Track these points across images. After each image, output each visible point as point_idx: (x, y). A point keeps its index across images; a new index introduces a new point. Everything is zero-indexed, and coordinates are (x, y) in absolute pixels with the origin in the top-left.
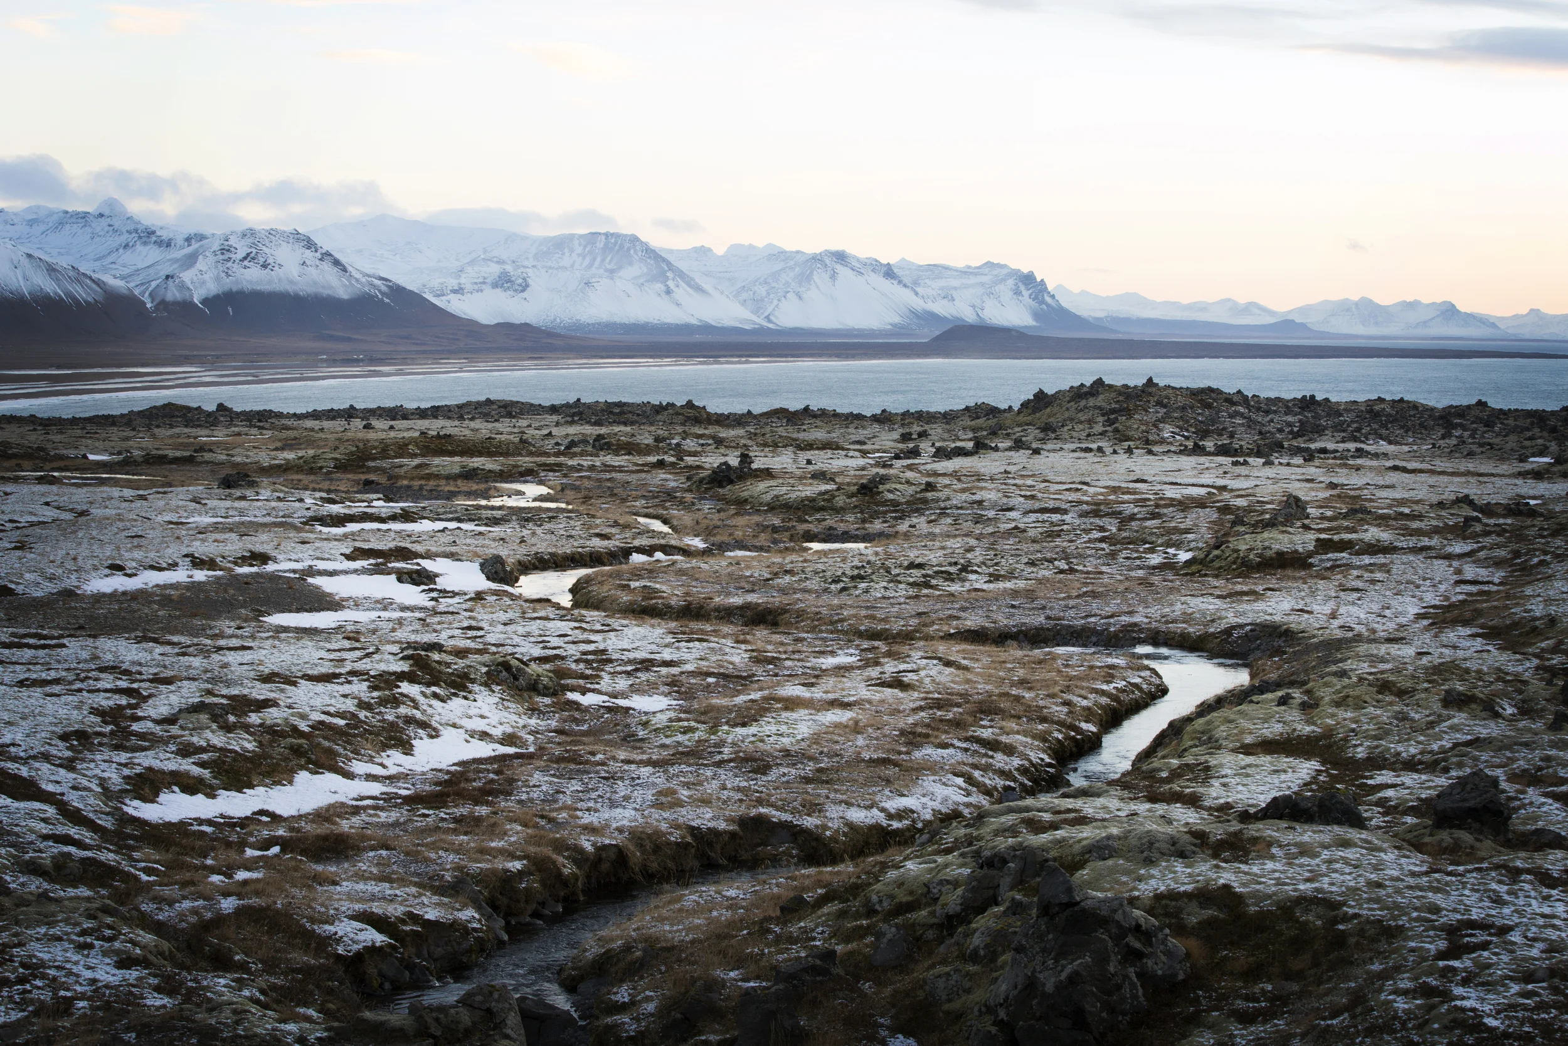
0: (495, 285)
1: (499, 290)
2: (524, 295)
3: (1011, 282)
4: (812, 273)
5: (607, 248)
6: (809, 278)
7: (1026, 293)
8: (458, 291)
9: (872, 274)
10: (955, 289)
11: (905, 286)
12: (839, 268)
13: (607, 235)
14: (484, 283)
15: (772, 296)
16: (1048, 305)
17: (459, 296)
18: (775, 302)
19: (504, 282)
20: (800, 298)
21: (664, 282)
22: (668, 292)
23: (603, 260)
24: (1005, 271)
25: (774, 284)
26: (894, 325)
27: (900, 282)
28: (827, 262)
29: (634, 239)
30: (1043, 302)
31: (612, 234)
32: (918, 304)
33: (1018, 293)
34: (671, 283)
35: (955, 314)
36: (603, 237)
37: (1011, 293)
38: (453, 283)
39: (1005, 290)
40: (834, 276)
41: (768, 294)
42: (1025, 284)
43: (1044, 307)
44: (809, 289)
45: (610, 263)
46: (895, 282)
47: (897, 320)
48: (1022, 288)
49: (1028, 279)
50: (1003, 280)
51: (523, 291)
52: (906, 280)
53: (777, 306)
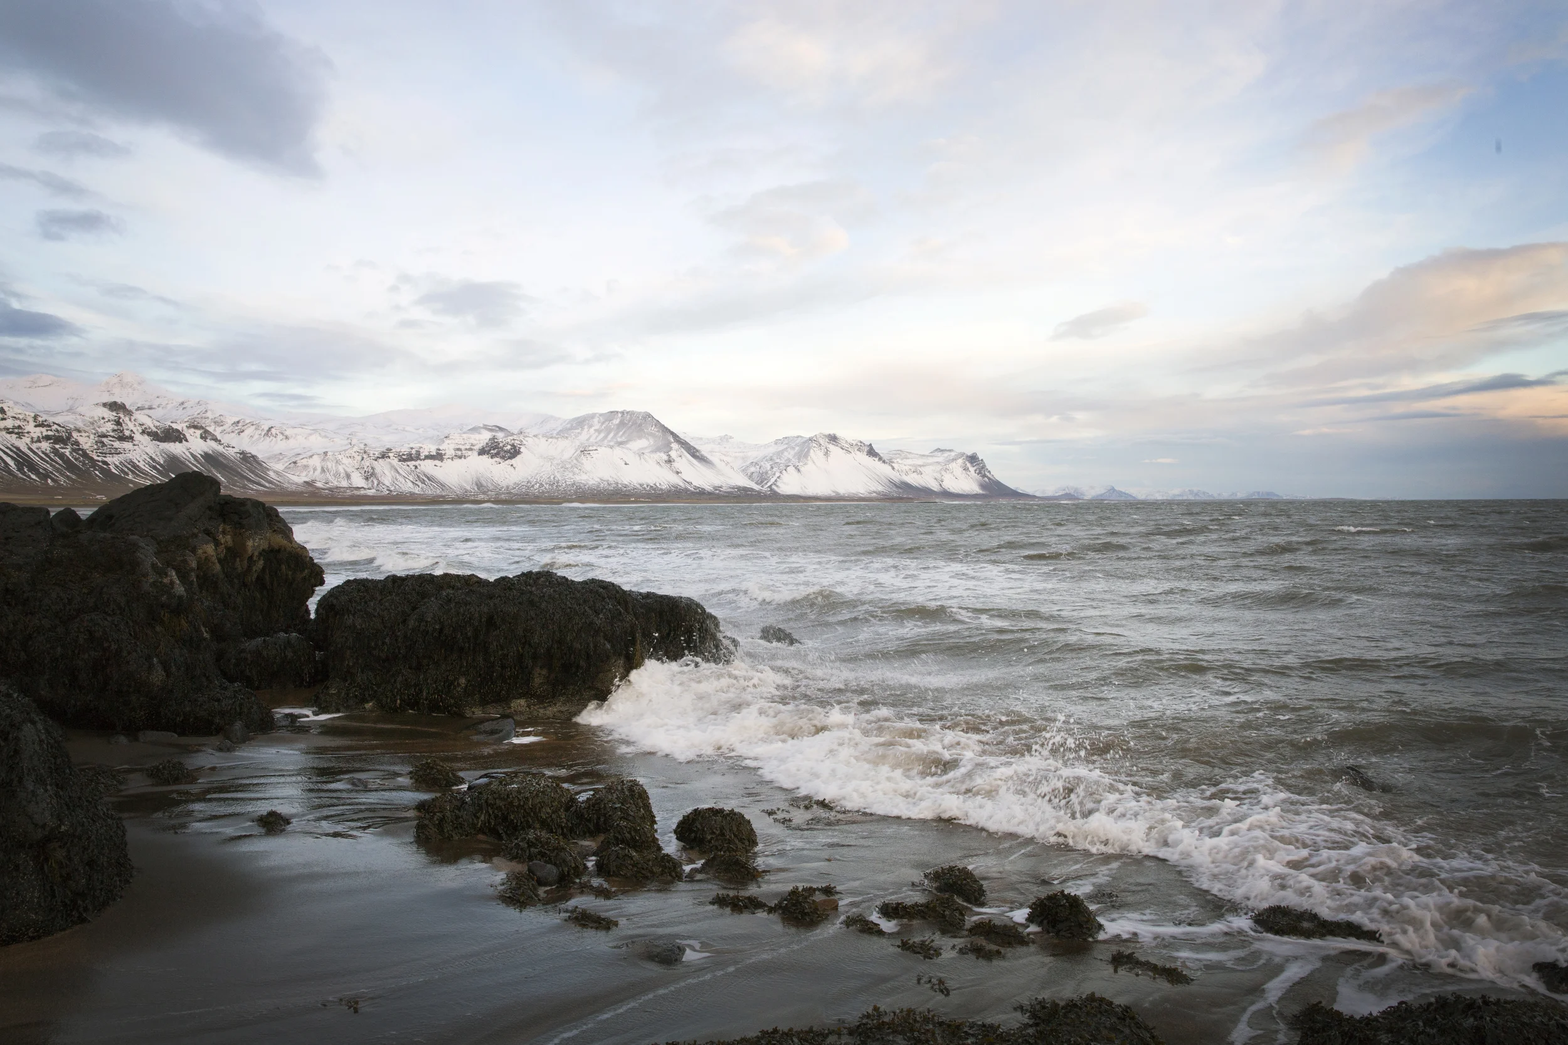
0: (482, 452)
1: (485, 457)
2: (513, 461)
3: (960, 461)
4: (808, 451)
5: (622, 424)
6: (806, 455)
7: (972, 469)
8: (439, 456)
9: (858, 453)
10: (920, 466)
11: (884, 462)
12: (831, 447)
13: (623, 413)
14: (471, 449)
15: (774, 469)
16: (989, 478)
17: (437, 462)
18: (778, 474)
19: (493, 450)
20: (799, 470)
21: (667, 453)
22: (670, 461)
23: (615, 435)
24: (953, 454)
25: (778, 461)
26: (878, 493)
27: (880, 459)
28: (822, 442)
29: (648, 416)
30: (984, 476)
31: (628, 413)
32: (896, 476)
33: (966, 469)
34: (673, 454)
35: (924, 484)
36: (620, 415)
37: (961, 469)
38: (430, 448)
39: (957, 467)
40: (827, 453)
41: (772, 468)
42: (971, 463)
43: (986, 479)
44: (806, 464)
45: (621, 436)
46: (877, 459)
47: (880, 488)
48: (969, 465)
49: (973, 459)
50: (954, 460)
51: (510, 458)
52: (885, 458)
53: (779, 477)
